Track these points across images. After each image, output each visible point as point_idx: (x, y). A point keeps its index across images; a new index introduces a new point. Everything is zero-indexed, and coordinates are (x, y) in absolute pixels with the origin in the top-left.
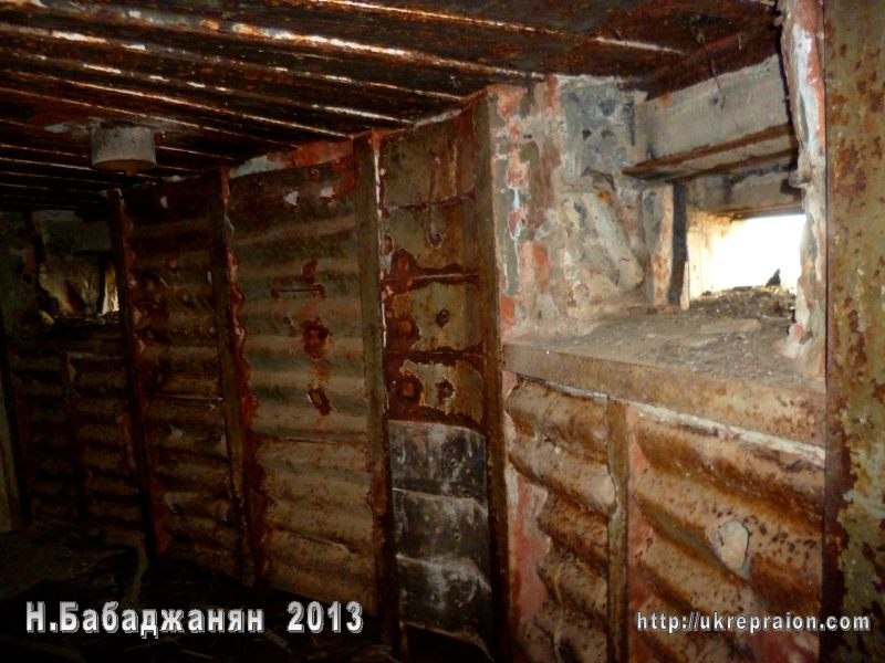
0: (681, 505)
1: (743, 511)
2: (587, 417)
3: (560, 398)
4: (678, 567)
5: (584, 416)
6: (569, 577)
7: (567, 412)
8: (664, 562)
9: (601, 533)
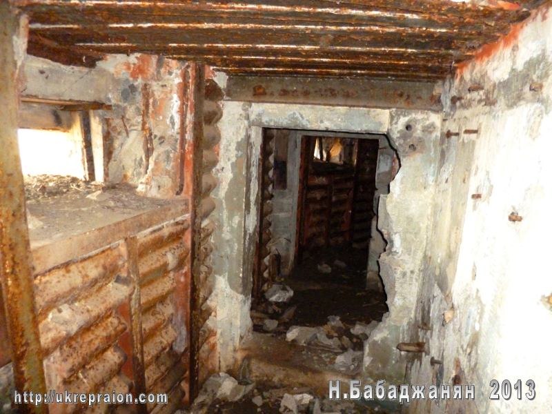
0: (156, 263)
1: (167, 249)
2: (111, 259)
3: (80, 265)
4: (151, 291)
5: (109, 260)
6: (95, 376)
7: (96, 267)
8: (146, 295)
9: (111, 323)
